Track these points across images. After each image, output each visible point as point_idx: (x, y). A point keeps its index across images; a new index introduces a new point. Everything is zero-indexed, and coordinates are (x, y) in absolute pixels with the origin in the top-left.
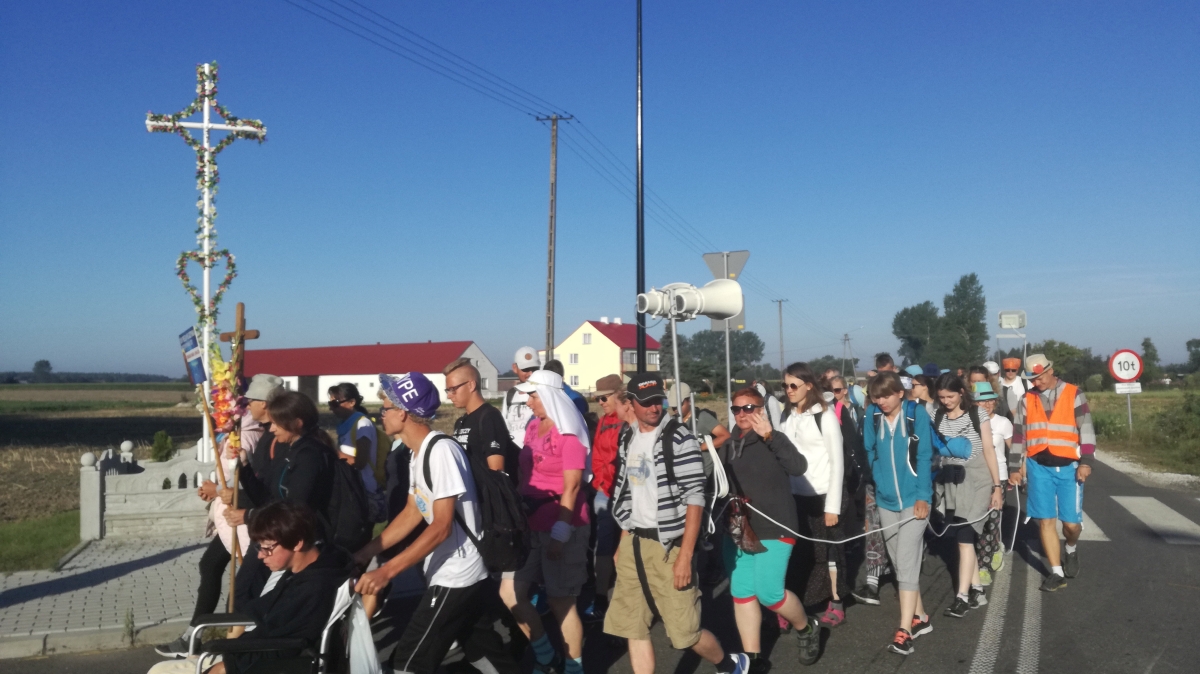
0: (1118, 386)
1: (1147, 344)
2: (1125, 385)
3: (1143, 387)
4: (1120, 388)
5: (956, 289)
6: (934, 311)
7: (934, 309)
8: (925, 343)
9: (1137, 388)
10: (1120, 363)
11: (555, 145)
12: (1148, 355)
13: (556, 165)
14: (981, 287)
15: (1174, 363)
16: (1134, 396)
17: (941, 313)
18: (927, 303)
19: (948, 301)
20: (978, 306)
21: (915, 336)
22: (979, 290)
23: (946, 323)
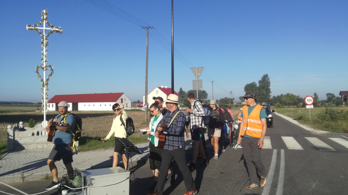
0: (307, 106)
1: (315, 94)
2: (309, 106)
3: (314, 107)
5: (262, 79)
7: (256, 84)
9: (312, 107)
10: (307, 100)
11: (148, 35)
12: (315, 98)
13: (148, 41)
15: (323, 100)
16: (311, 109)
17: (258, 85)
18: (254, 82)
19: (260, 82)
20: (268, 83)
22: (269, 79)
23: (259, 88)
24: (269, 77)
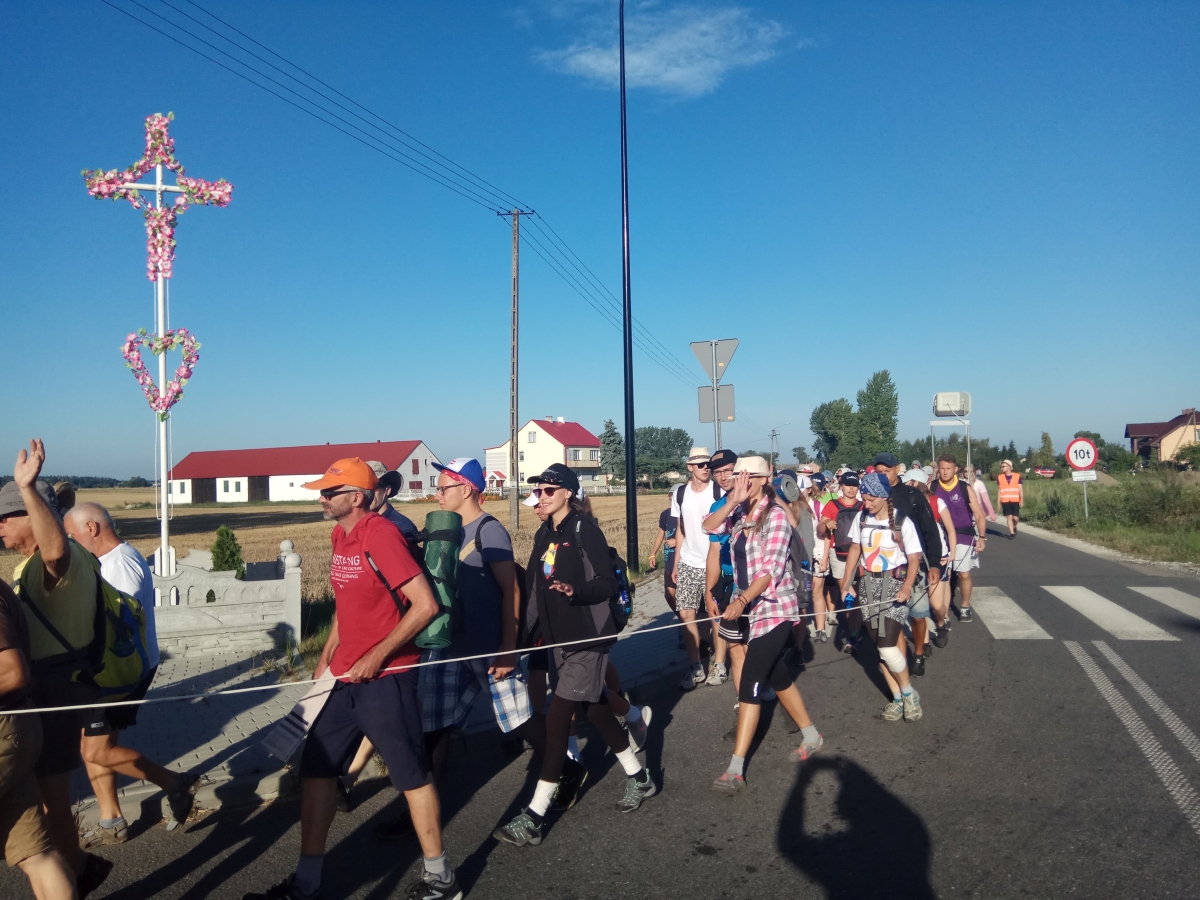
0: (1074, 474)
2: (1082, 473)
4: (1077, 476)
5: (869, 387)
6: (849, 409)
7: (848, 405)
8: (840, 439)
9: (1092, 475)
10: (1076, 452)
11: (517, 241)
14: (893, 385)
17: (855, 409)
18: (842, 400)
19: (862, 398)
20: (892, 403)
21: (830, 432)
24: (892, 381)
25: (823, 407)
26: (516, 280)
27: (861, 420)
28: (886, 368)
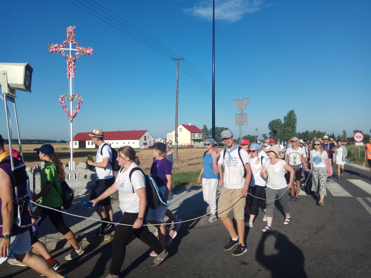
1: (344, 132)
3: (364, 143)
4: (357, 144)
5: (288, 115)
6: (281, 122)
8: (278, 131)
9: (362, 144)
10: (357, 136)
11: (178, 68)
13: (178, 75)
14: (296, 115)
16: (361, 147)
17: (283, 122)
18: (279, 119)
19: (285, 119)
20: (295, 120)
21: (275, 129)
22: (295, 115)
24: (295, 113)
25: (273, 121)
26: (178, 80)
27: (285, 126)
28: (293, 109)
